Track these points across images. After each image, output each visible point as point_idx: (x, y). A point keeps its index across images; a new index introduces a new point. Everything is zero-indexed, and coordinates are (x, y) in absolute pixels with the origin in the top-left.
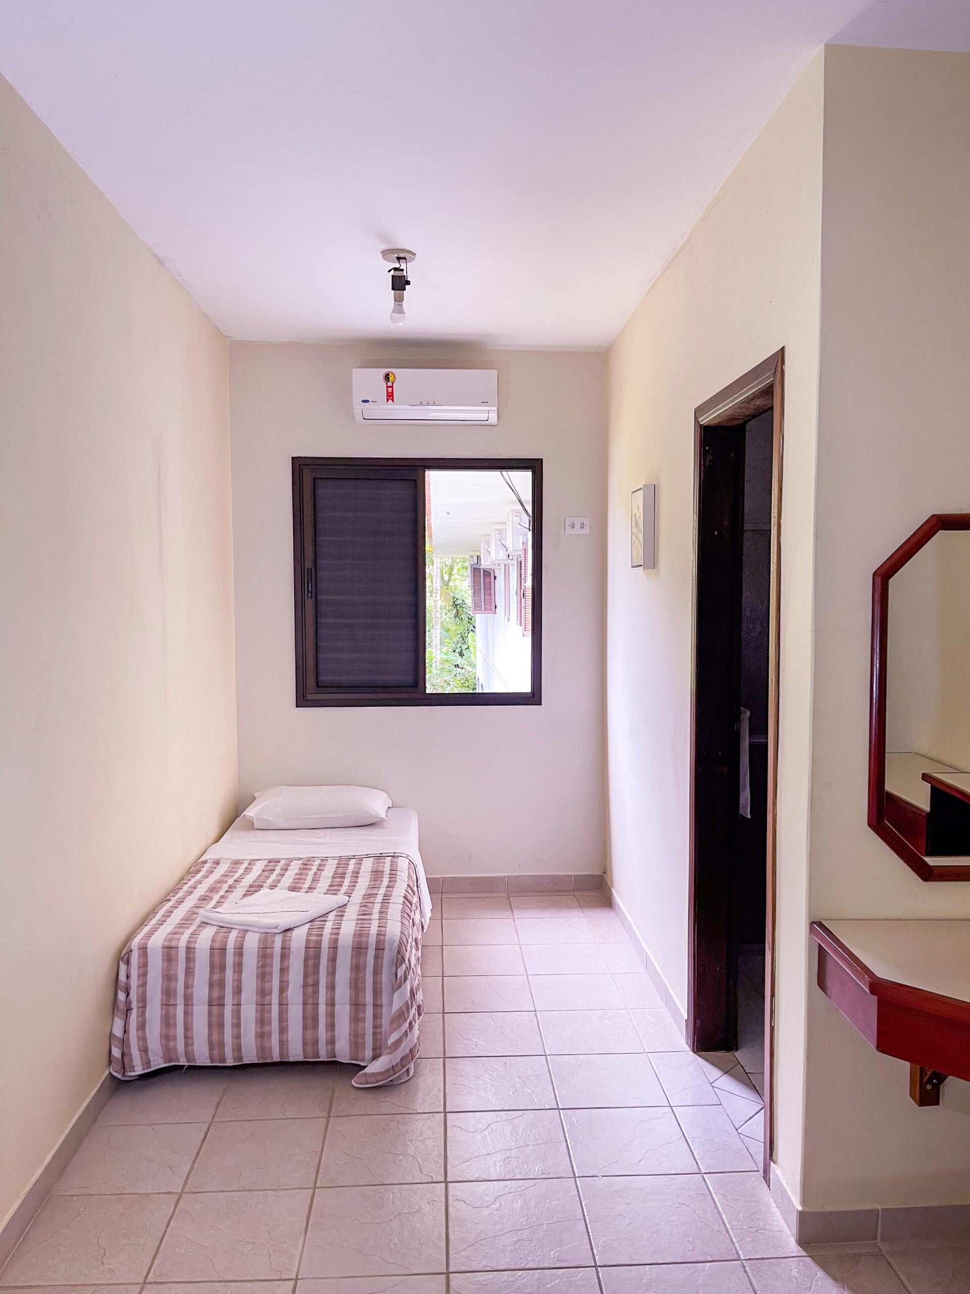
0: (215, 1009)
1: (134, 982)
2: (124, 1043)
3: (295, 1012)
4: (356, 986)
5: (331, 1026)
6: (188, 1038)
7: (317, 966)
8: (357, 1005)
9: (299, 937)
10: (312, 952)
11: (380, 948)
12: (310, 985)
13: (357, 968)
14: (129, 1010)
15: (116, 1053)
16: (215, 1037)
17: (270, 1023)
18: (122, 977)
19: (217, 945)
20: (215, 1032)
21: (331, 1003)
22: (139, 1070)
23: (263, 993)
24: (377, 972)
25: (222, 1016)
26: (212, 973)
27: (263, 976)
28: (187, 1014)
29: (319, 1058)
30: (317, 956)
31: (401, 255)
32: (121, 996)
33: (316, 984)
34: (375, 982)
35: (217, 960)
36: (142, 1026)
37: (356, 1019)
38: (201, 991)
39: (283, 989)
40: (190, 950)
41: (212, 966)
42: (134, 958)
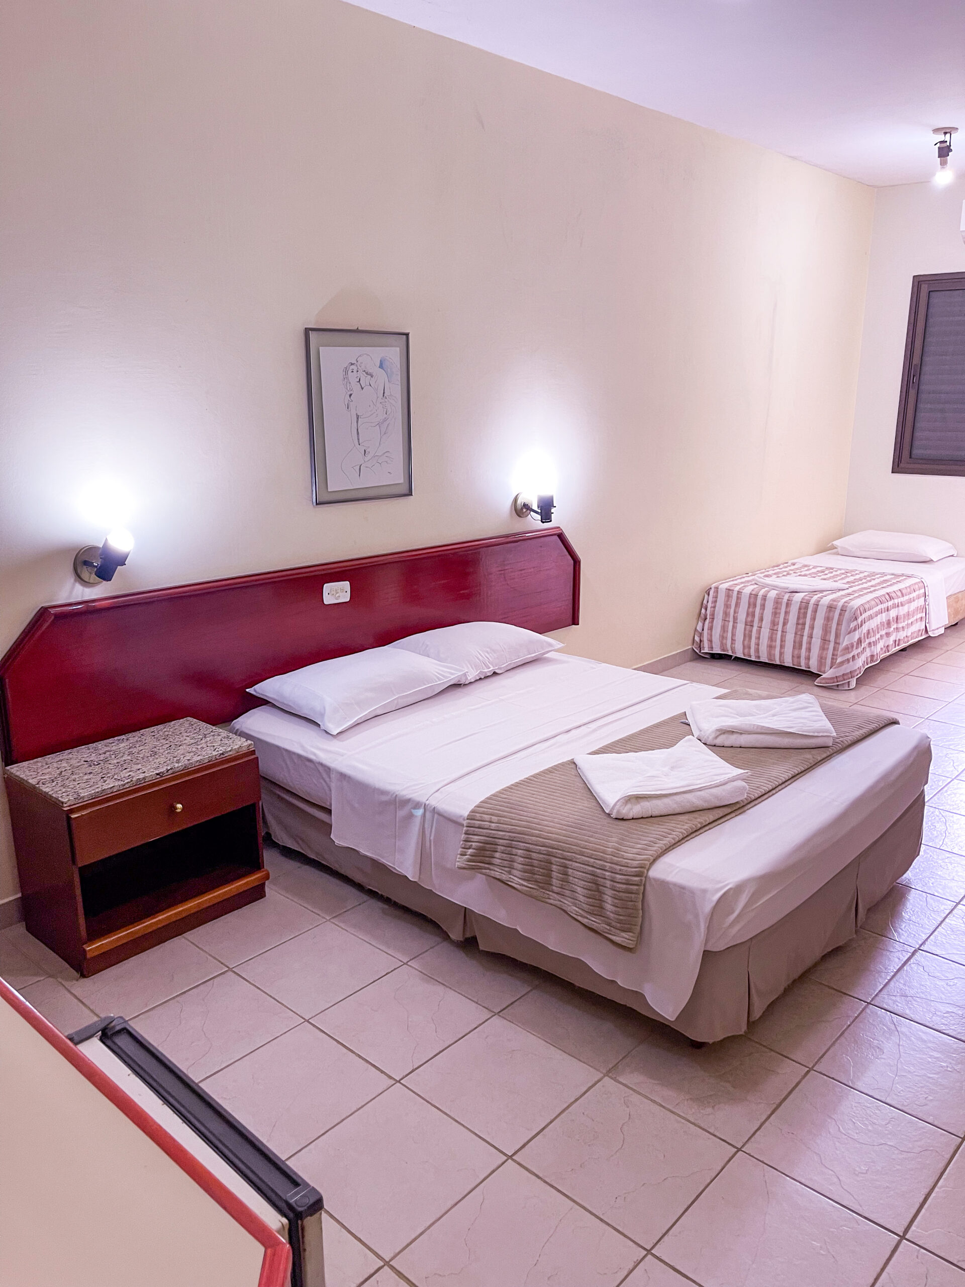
0: (748, 627)
1: (710, 605)
2: (701, 635)
3: (790, 638)
4: (826, 630)
5: (809, 650)
6: (733, 640)
7: (805, 614)
8: (825, 640)
9: (798, 597)
10: (804, 605)
11: (843, 610)
12: (800, 625)
13: (828, 619)
14: (706, 619)
15: (697, 639)
16: (746, 642)
17: (776, 641)
18: (705, 602)
19: (753, 593)
20: (747, 639)
21: (811, 637)
22: (707, 651)
23: (774, 623)
24: (839, 623)
25: (751, 631)
26: (749, 607)
27: (775, 614)
28: (734, 627)
29: (801, 666)
30: (806, 608)
31: (947, 131)
32: (703, 611)
33: (804, 624)
34: (837, 629)
35: (752, 600)
36: (711, 628)
37: (823, 648)
38: (742, 616)
39: (785, 624)
40: (739, 592)
41: (749, 604)
42: (711, 593)
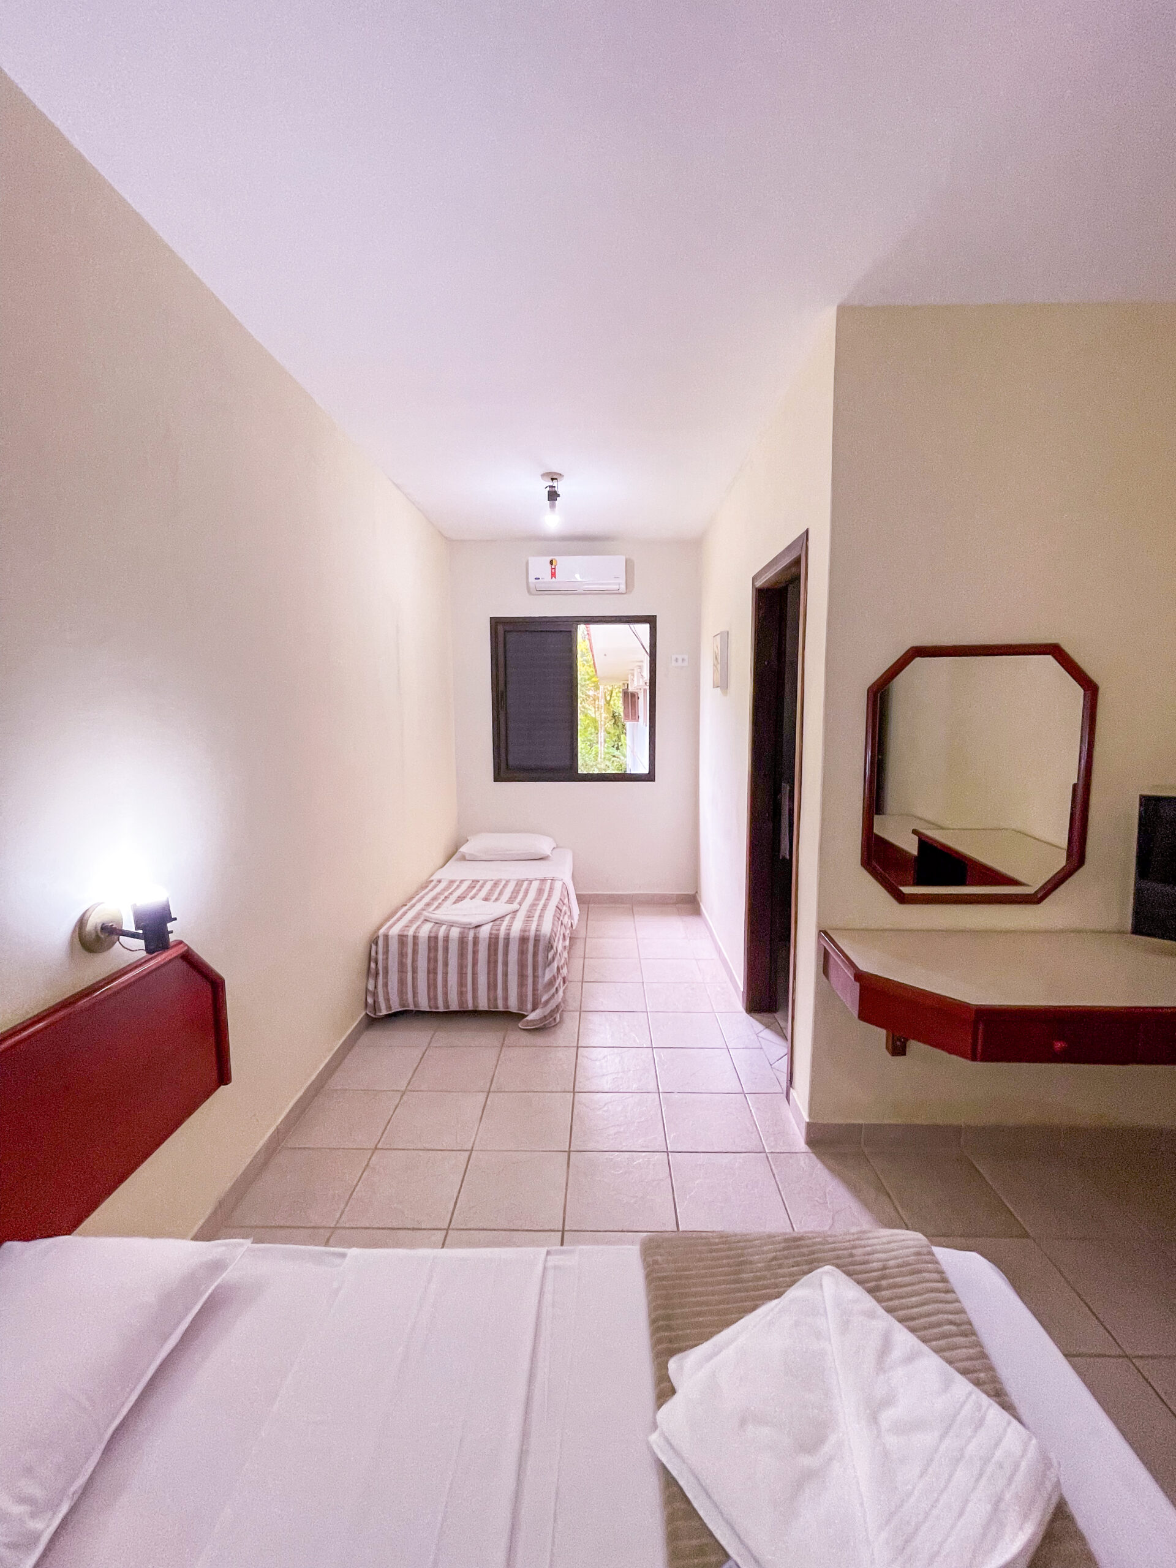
0: (432, 976)
1: (380, 957)
2: (375, 994)
3: (482, 980)
4: (522, 965)
5: (506, 988)
6: (415, 994)
7: (496, 950)
8: (522, 976)
9: (485, 932)
10: (493, 941)
11: (537, 940)
12: (492, 962)
13: (522, 952)
14: (377, 974)
15: (370, 1000)
16: (432, 994)
17: (466, 986)
18: (373, 953)
19: (433, 935)
20: (432, 990)
21: (506, 974)
22: (384, 1012)
23: (462, 967)
24: (535, 954)
25: (436, 980)
26: (429, 953)
27: (462, 955)
28: (414, 978)
29: (497, 1008)
30: (496, 942)
31: (555, 477)
32: (373, 965)
33: (496, 962)
34: (534, 962)
35: (433, 944)
36: (386, 985)
37: (522, 984)
38: (422, 964)
39: (474, 964)
40: (415, 938)
41: (429, 949)
42: (381, 942)
